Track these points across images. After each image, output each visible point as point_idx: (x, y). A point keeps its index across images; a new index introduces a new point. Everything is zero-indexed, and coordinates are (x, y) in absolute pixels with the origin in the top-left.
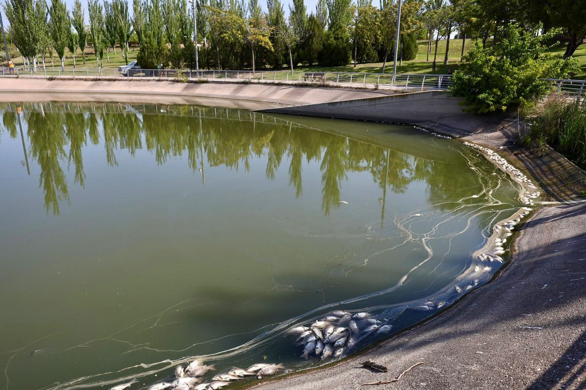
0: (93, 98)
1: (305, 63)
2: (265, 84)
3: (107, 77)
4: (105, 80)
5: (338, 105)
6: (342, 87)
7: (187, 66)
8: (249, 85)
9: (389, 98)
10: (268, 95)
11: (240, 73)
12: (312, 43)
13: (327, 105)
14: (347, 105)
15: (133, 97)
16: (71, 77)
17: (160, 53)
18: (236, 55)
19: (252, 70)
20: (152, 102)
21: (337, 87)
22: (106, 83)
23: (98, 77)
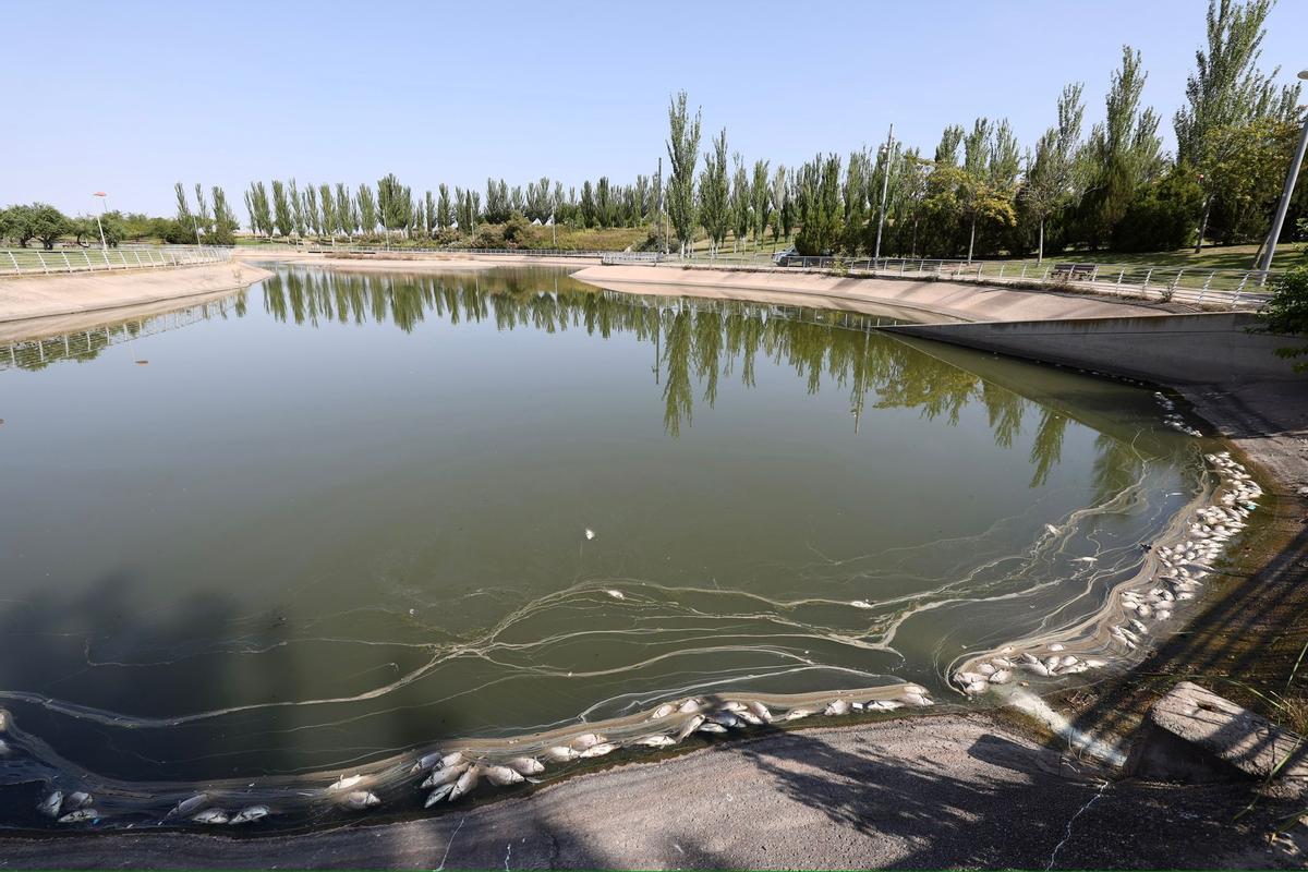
0: (724, 294)
1: (1081, 246)
2: (962, 282)
3: (748, 267)
4: (744, 270)
5: (1010, 330)
6: (1097, 293)
7: (866, 252)
8: (933, 284)
9: (1120, 321)
10: (951, 303)
11: (945, 263)
12: (1102, 207)
13: (989, 327)
14: (1028, 330)
15: (770, 295)
16: (707, 266)
17: (827, 233)
18: (945, 233)
19: (967, 258)
20: (796, 304)
21: (1086, 293)
22: (744, 274)
23: (736, 267)
